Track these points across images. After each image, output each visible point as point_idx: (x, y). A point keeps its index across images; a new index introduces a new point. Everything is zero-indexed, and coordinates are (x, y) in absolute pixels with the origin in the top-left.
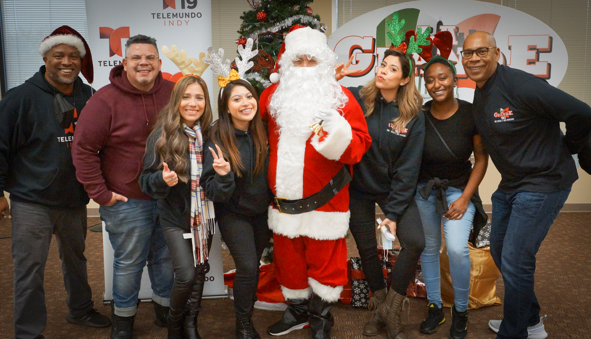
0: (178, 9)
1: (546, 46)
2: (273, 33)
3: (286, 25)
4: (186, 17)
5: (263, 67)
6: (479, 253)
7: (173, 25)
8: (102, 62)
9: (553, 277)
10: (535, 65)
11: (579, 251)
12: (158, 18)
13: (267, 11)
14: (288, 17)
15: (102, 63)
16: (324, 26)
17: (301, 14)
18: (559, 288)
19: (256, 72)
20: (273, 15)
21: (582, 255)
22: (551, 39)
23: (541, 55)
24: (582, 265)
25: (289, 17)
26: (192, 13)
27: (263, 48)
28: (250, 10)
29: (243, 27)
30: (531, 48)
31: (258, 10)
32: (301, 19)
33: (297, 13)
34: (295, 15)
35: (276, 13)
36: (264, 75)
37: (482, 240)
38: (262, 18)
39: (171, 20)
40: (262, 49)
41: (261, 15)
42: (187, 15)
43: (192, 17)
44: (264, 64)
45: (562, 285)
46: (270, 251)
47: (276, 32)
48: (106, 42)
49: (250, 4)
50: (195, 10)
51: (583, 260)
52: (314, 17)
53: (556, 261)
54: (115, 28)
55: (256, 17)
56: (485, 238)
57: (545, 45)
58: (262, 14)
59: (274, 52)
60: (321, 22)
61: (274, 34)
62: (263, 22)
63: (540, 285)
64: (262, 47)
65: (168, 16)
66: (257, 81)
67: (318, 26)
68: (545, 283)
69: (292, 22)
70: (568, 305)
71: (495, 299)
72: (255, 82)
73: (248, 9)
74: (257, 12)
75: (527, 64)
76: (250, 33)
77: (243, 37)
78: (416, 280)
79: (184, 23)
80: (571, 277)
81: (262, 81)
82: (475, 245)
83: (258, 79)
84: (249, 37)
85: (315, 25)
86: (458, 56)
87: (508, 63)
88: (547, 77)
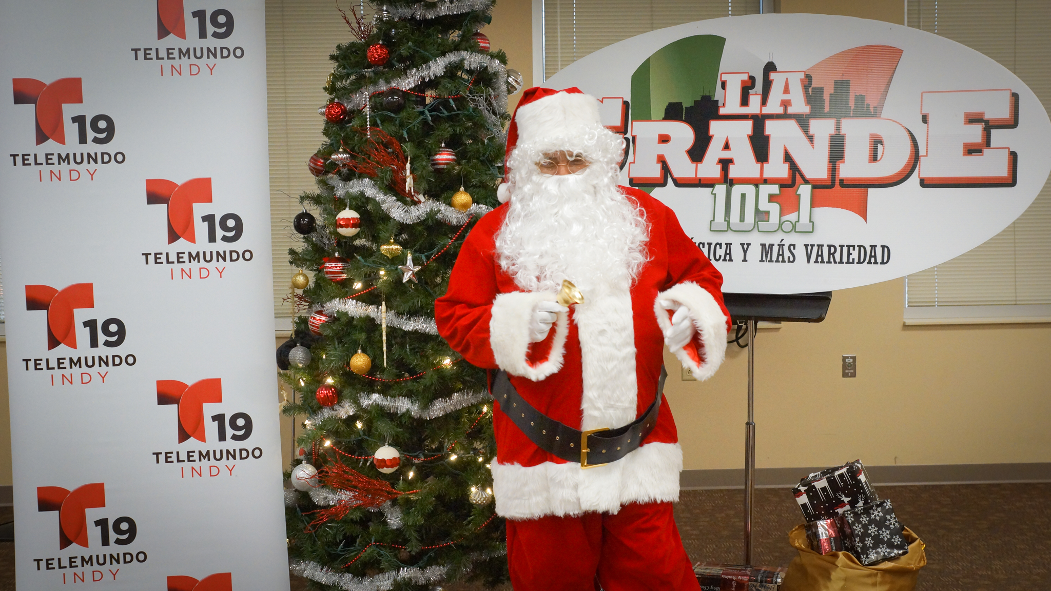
0: (192, 38)
1: (1004, 113)
2: (402, 91)
3: (431, 74)
4: (208, 57)
5: (382, 166)
6: (870, 576)
7: (180, 74)
8: (18, 155)
10: (983, 155)
12: (146, 59)
13: (390, 44)
14: (435, 56)
15: (19, 160)
16: (514, 74)
17: (464, 50)
19: (364, 177)
20: (404, 51)
22: (1015, 97)
23: (994, 133)
25: (438, 56)
26: (222, 49)
27: (381, 123)
28: (352, 41)
29: (337, 78)
30: (972, 119)
31: (370, 40)
32: (463, 60)
33: (456, 47)
34: (452, 52)
35: (409, 48)
36: (383, 183)
37: (875, 546)
38: (379, 60)
39: (176, 63)
40: (378, 126)
41: (377, 52)
42: (212, 53)
43: (222, 57)
44: (384, 161)
46: (399, 578)
47: (410, 89)
48: (29, 110)
49: (352, 29)
50: (230, 42)
52: (493, 57)
54: (48, 81)
55: (365, 57)
56: (882, 542)
57: (1002, 112)
58: (379, 50)
59: (405, 133)
60: (508, 67)
61: (405, 94)
62: (381, 68)
64: (379, 122)
65: (168, 54)
66: (368, 197)
67: (502, 76)
69: (446, 68)
72: (364, 201)
73: (348, 38)
74: (368, 44)
75: (964, 154)
76: (351, 92)
77: (336, 100)
79: (205, 70)
81: (380, 197)
82: (859, 558)
83: (370, 192)
84: (349, 100)
85: (496, 74)
86: (811, 138)
87: (922, 152)
88: (1010, 181)
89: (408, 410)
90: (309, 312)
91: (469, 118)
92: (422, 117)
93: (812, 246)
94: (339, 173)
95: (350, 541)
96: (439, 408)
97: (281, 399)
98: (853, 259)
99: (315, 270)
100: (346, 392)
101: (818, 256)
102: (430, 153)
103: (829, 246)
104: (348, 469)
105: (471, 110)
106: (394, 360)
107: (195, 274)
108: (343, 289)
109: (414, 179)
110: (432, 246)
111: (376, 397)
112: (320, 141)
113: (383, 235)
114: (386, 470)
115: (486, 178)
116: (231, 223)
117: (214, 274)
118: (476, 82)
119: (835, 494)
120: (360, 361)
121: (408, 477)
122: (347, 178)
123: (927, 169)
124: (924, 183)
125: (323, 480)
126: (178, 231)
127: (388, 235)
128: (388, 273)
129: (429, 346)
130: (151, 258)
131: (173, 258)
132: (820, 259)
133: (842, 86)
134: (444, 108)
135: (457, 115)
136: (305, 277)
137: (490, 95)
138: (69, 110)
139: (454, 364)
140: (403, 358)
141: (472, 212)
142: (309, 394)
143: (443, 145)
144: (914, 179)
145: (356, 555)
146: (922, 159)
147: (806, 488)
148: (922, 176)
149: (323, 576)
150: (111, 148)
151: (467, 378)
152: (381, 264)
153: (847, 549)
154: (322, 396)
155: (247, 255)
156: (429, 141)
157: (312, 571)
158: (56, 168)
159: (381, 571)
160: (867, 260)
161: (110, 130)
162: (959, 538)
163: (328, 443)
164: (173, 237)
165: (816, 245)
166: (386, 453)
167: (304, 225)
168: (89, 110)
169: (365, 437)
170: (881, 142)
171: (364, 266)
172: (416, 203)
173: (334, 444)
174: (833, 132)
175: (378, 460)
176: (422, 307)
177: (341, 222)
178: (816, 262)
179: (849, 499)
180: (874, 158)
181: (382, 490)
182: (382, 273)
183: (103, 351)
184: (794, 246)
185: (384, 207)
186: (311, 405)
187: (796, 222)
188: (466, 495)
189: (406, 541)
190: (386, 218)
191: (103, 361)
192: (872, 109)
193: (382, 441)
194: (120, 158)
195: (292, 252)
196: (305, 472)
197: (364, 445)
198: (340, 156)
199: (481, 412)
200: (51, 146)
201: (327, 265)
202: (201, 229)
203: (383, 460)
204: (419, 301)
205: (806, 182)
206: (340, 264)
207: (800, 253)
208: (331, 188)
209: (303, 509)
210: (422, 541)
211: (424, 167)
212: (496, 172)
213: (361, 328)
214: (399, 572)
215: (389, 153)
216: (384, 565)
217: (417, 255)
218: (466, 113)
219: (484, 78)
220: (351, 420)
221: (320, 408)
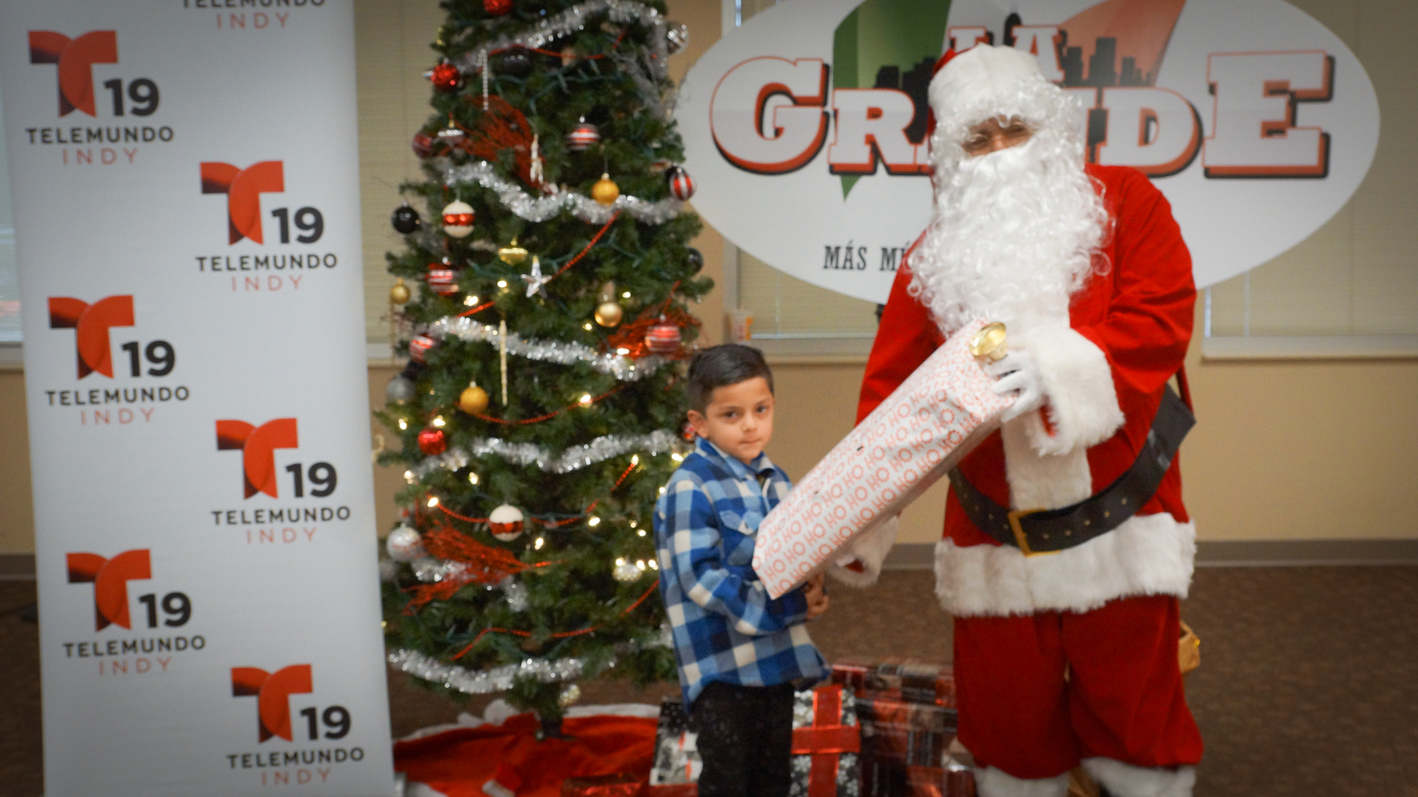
1: (1316, 82)
2: (529, 49)
3: (566, 26)
4: (278, 4)
5: (502, 146)
7: (243, 26)
8: (36, 130)
10: (1286, 137)
12: (199, 6)
15: (38, 136)
19: (481, 160)
22: (1331, 61)
23: (1304, 110)
27: (503, 92)
29: (448, 33)
30: (1274, 90)
32: (607, 9)
36: (504, 167)
38: (500, 8)
39: (238, 11)
40: (498, 95)
43: (297, 3)
44: (505, 140)
46: (521, 673)
47: (541, 47)
48: (49, 73)
52: (648, 4)
54: (73, 35)
55: (482, 3)
57: (1312, 80)
59: (532, 104)
60: (672, 17)
61: (532, 54)
62: (502, 20)
64: (499, 89)
65: (227, 0)
66: (483, 187)
67: (659, 30)
69: (585, 19)
72: (479, 191)
75: (1262, 136)
76: (466, 50)
77: (446, 61)
78: (945, 759)
79: (275, 22)
81: (500, 186)
83: (486, 180)
84: (463, 61)
85: (652, 27)
87: (1207, 131)
88: (1321, 172)
89: (535, 462)
90: (412, 334)
91: (617, 84)
92: (554, 84)
94: (450, 154)
95: (462, 626)
96: (574, 460)
97: (375, 444)
99: (419, 280)
100: (457, 436)
102: (566, 130)
104: (458, 535)
105: (619, 75)
106: (516, 397)
107: (263, 284)
108: (454, 305)
109: (544, 164)
110: (566, 251)
111: (494, 444)
112: (425, 113)
113: (503, 235)
114: (505, 537)
115: (638, 163)
116: (309, 219)
117: (287, 284)
118: (625, 39)
120: (473, 396)
121: (534, 545)
122: (459, 162)
123: (1213, 155)
124: (1210, 173)
125: (428, 548)
126: (241, 227)
127: (508, 236)
128: (510, 285)
129: (563, 378)
130: (208, 264)
131: (235, 263)
133: (1105, 46)
134: (584, 70)
135: (601, 82)
136: (405, 288)
137: (643, 55)
138: (101, 73)
139: (596, 401)
140: (529, 395)
141: (619, 206)
142: (410, 437)
143: (582, 120)
144: (1196, 169)
145: (467, 645)
146: (1207, 143)
148: (1207, 163)
149: (427, 670)
150: (154, 121)
151: (612, 420)
152: (500, 272)
154: (425, 441)
155: (330, 261)
156: (564, 115)
157: (412, 663)
158: (84, 147)
159: (500, 664)
161: (154, 98)
163: (433, 502)
164: (235, 236)
166: (505, 514)
167: (405, 222)
168: (125, 71)
169: (481, 495)
170: (1155, 119)
171: (480, 276)
172: (548, 194)
173: (444, 503)
174: (1092, 104)
175: (494, 524)
176: (554, 329)
177: (450, 220)
180: (1145, 140)
181: (502, 563)
182: (502, 284)
183: (147, 381)
185: (505, 200)
186: (413, 453)
188: (610, 569)
189: (530, 627)
190: (508, 214)
191: (148, 394)
192: (1143, 75)
193: (499, 500)
194: (166, 135)
195: (390, 257)
196: (404, 538)
197: (481, 504)
198: (452, 133)
199: (629, 464)
200: (78, 118)
201: (434, 273)
202: (271, 226)
203: (501, 525)
204: (550, 322)
206: (449, 273)
208: (439, 175)
209: (404, 584)
210: (552, 627)
211: (556, 149)
212: (651, 155)
213: (476, 355)
214: (520, 664)
215: (512, 130)
216: (503, 656)
217: (547, 261)
218: (612, 77)
219: (637, 33)
220: (463, 473)
221: (424, 456)
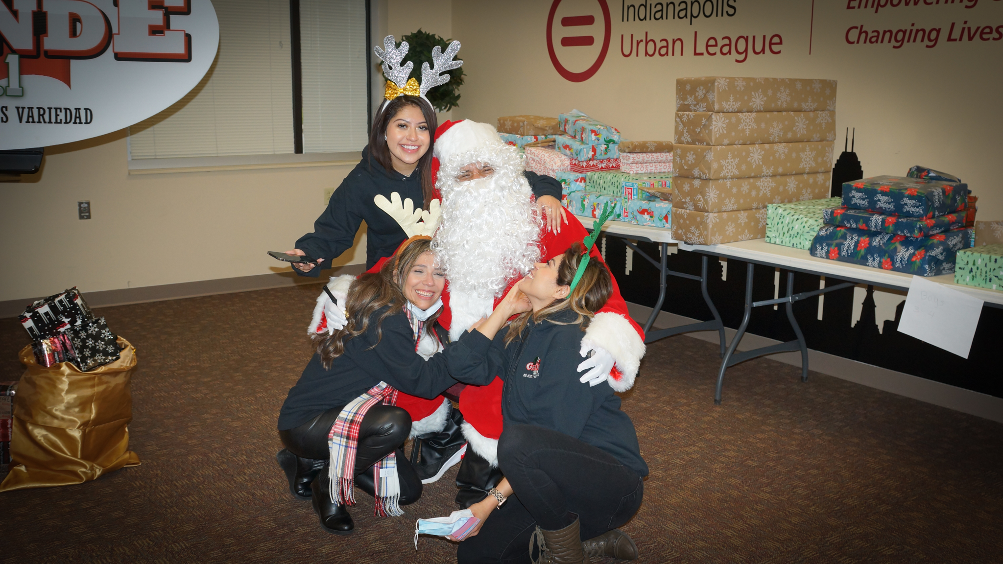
6: (89, 379)
9: (231, 402)
10: (164, 35)
11: (275, 352)
18: (240, 418)
21: (280, 358)
23: (174, 19)
24: (277, 374)
30: (155, 6)
37: (93, 356)
45: (246, 413)
51: (281, 367)
53: (238, 374)
56: (98, 351)
63: (208, 419)
68: (217, 413)
70: (254, 444)
71: (127, 455)
75: (149, 34)
80: (260, 397)
82: (79, 366)
86: (15, 13)
88: (187, 58)
93: (23, 108)
98: (61, 120)
101: (29, 117)
103: (39, 109)
119: (56, 317)
132: (31, 119)
146: (115, 37)
147: (31, 314)
148: (117, 50)
153: (70, 360)
160: (73, 120)
162: (177, 340)
165: (26, 108)
170: (79, 20)
174: (35, 9)
178: (28, 122)
179: (69, 319)
184: (6, 108)
187: (6, 87)
205: (13, 52)
207: (12, 114)
